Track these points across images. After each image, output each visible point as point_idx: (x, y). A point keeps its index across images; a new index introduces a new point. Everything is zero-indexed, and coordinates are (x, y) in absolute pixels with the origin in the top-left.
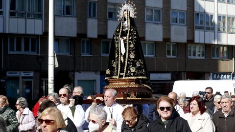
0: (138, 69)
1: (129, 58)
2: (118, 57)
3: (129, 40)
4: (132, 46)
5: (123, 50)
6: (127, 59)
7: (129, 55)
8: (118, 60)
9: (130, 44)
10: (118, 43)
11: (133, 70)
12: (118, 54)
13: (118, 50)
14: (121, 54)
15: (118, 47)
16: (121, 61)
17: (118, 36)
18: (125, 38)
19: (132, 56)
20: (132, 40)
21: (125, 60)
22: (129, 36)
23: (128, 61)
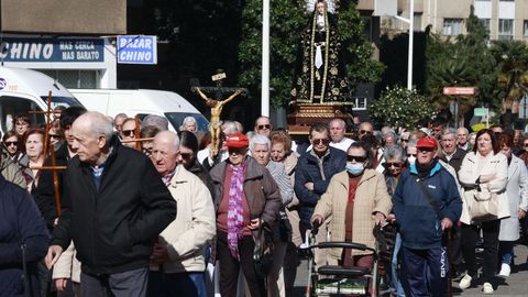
0: (344, 91)
1: (329, 73)
2: (309, 72)
3: (330, 47)
4: (333, 56)
5: (318, 62)
6: (325, 75)
7: (328, 70)
8: (310, 76)
9: (330, 53)
10: (309, 51)
11: (335, 92)
12: (310, 68)
13: (309, 62)
14: (315, 67)
15: (309, 57)
16: (315, 78)
17: (310, 40)
18: (323, 44)
19: (334, 72)
20: (333, 47)
21: (322, 77)
22: (330, 42)
23: (328, 78)
